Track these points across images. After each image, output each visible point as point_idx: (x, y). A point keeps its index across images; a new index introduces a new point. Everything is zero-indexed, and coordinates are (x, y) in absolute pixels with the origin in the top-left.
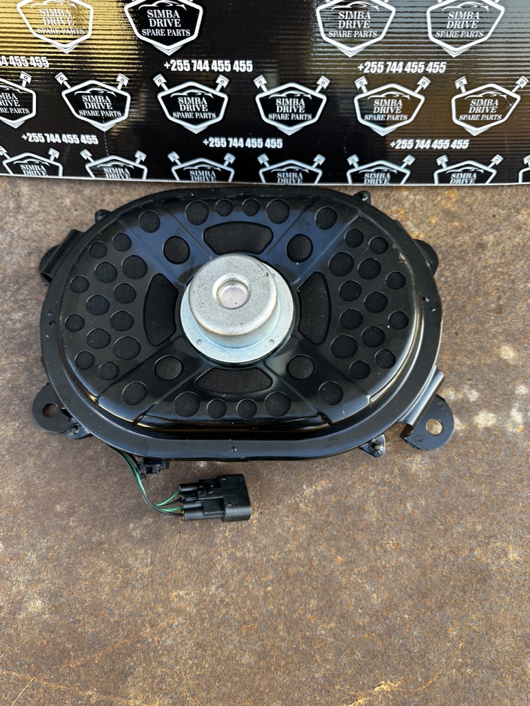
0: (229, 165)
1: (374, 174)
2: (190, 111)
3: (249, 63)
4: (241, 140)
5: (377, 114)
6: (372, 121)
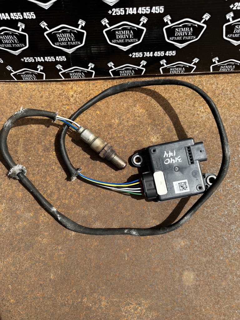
0: (143, 66)
1: (226, 66)
2: (122, 39)
3: (162, 8)
4: (152, 53)
5: (235, 34)
6: (231, 38)
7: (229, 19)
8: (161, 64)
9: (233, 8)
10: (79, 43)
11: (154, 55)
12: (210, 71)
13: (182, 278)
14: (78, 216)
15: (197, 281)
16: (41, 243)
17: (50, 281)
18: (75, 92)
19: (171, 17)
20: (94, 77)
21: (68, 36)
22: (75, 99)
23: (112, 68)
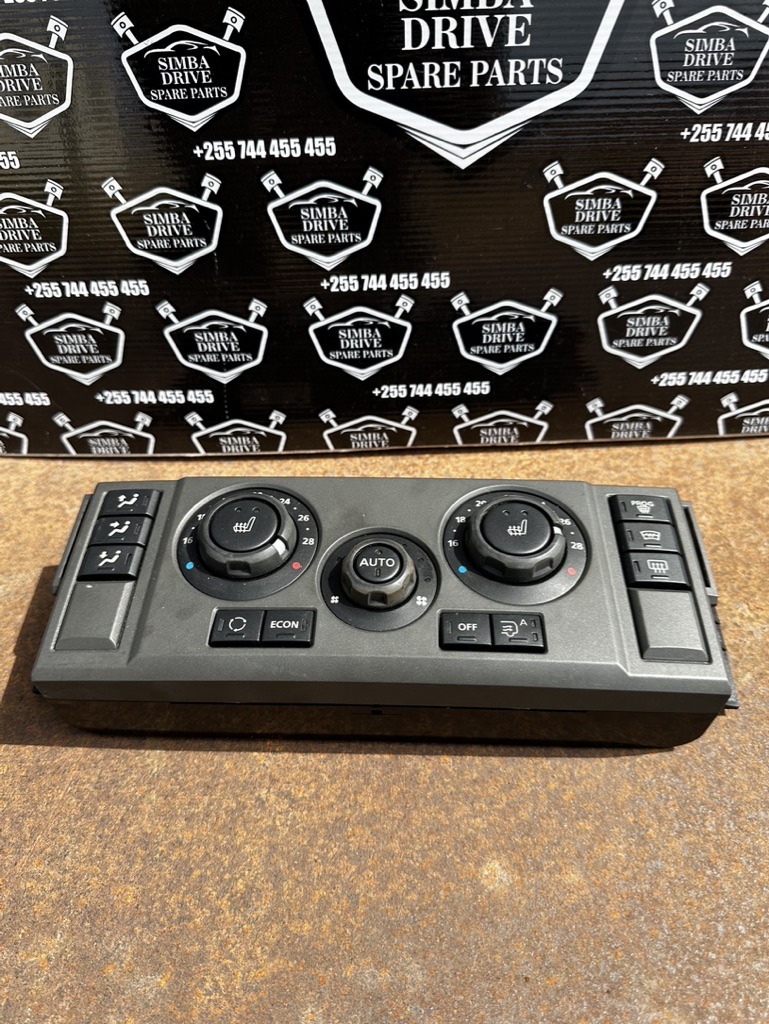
0: (410, 423)
1: (627, 425)
2: (355, 349)
3: (445, 275)
4: (429, 386)
5: (631, 338)
6: (624, 348)
7: (607, 303)
8: (454, 417)
9: (611, 276)
10: (249, 357)
11: (436, 392)
12: (586, 437)
19: (469, 296)
20: (285, 449)
21: (222, 339)
23: (331, 426)
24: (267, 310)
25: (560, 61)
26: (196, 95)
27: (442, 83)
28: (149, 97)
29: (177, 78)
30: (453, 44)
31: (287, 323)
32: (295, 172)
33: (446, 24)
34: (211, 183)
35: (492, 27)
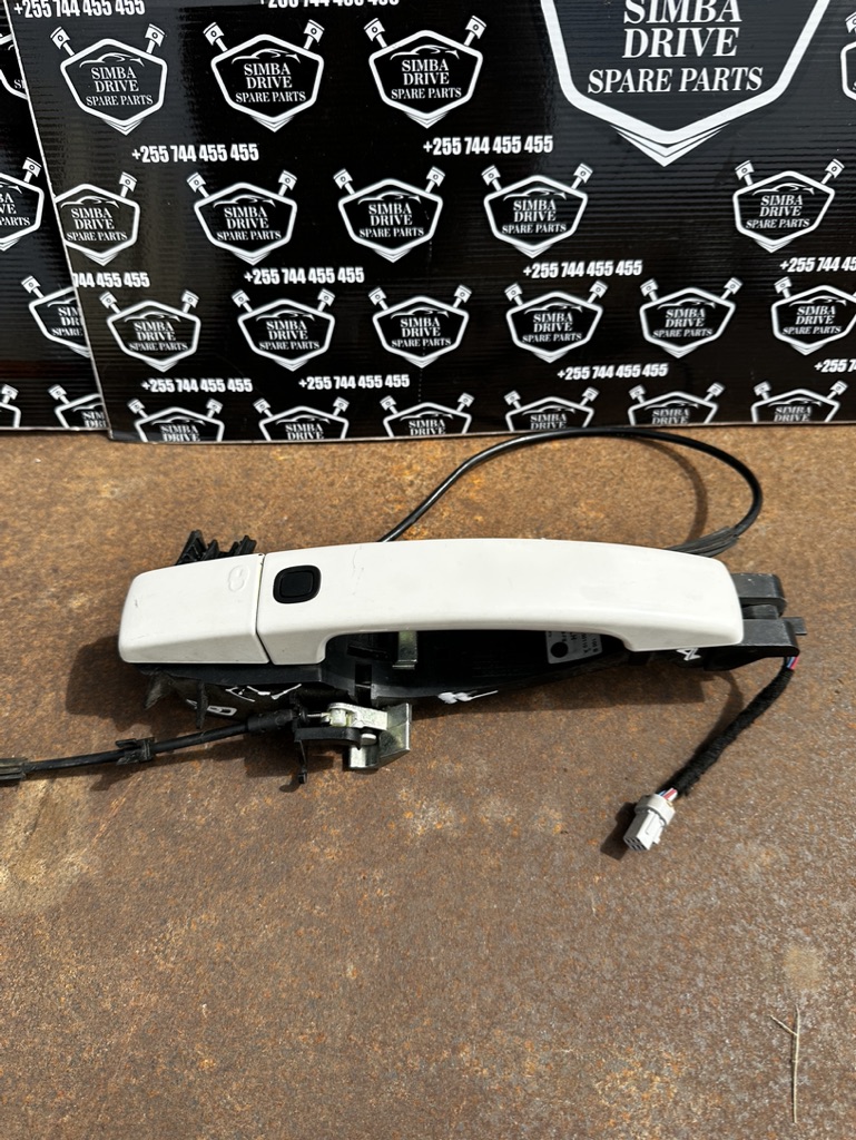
8: (631, 397)
10: (448, 341)
13: (785, 969)
14: (434, 779)
15: (834, 978)
16: (317, 863)
17: (344, 988)
18: (419, 475)
19: (657, 283)
20: (469, 431)
21: (425, 325)
22: (417, 491)
23: (514, 408)
24: (471, 296)
25: (760, 70)
26: (433, 95)
27: (654, 88)
28: (389, 95)
29: (418, 79)
30: (668, 53)
31: (487, 309)
32: (514, 167)
33: (663, 35)
34: (436, 176)
35: (703, 38)
